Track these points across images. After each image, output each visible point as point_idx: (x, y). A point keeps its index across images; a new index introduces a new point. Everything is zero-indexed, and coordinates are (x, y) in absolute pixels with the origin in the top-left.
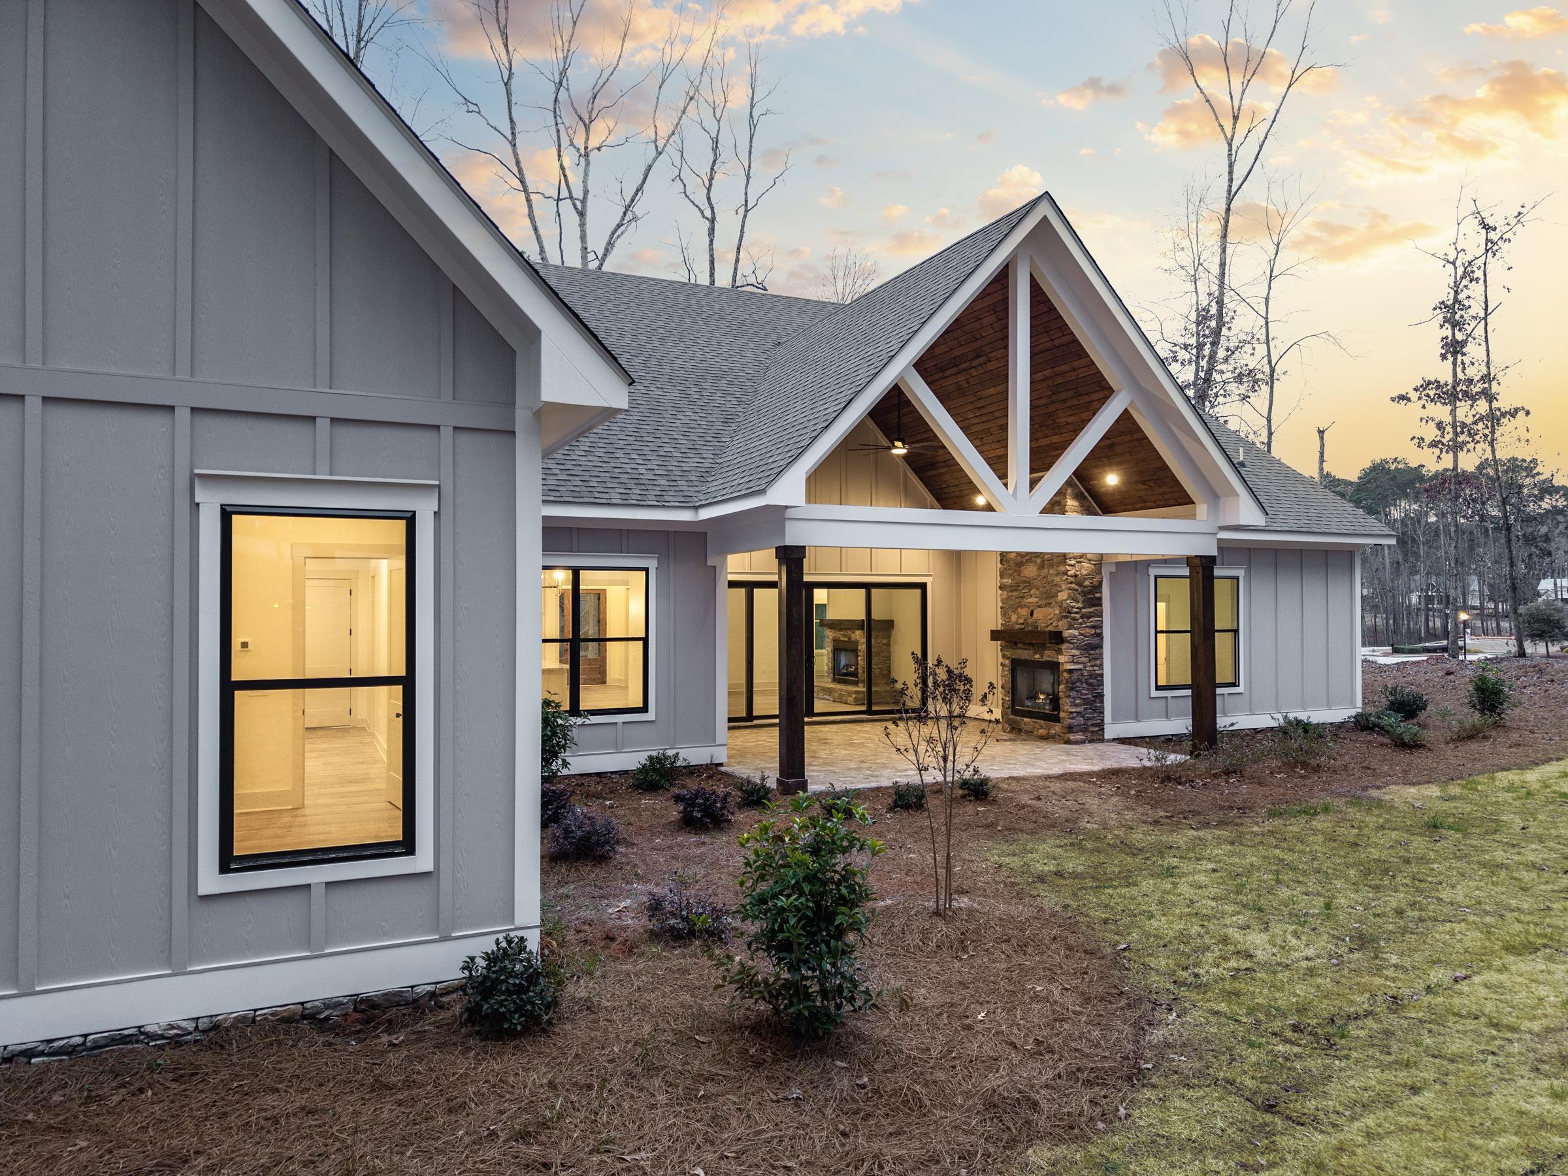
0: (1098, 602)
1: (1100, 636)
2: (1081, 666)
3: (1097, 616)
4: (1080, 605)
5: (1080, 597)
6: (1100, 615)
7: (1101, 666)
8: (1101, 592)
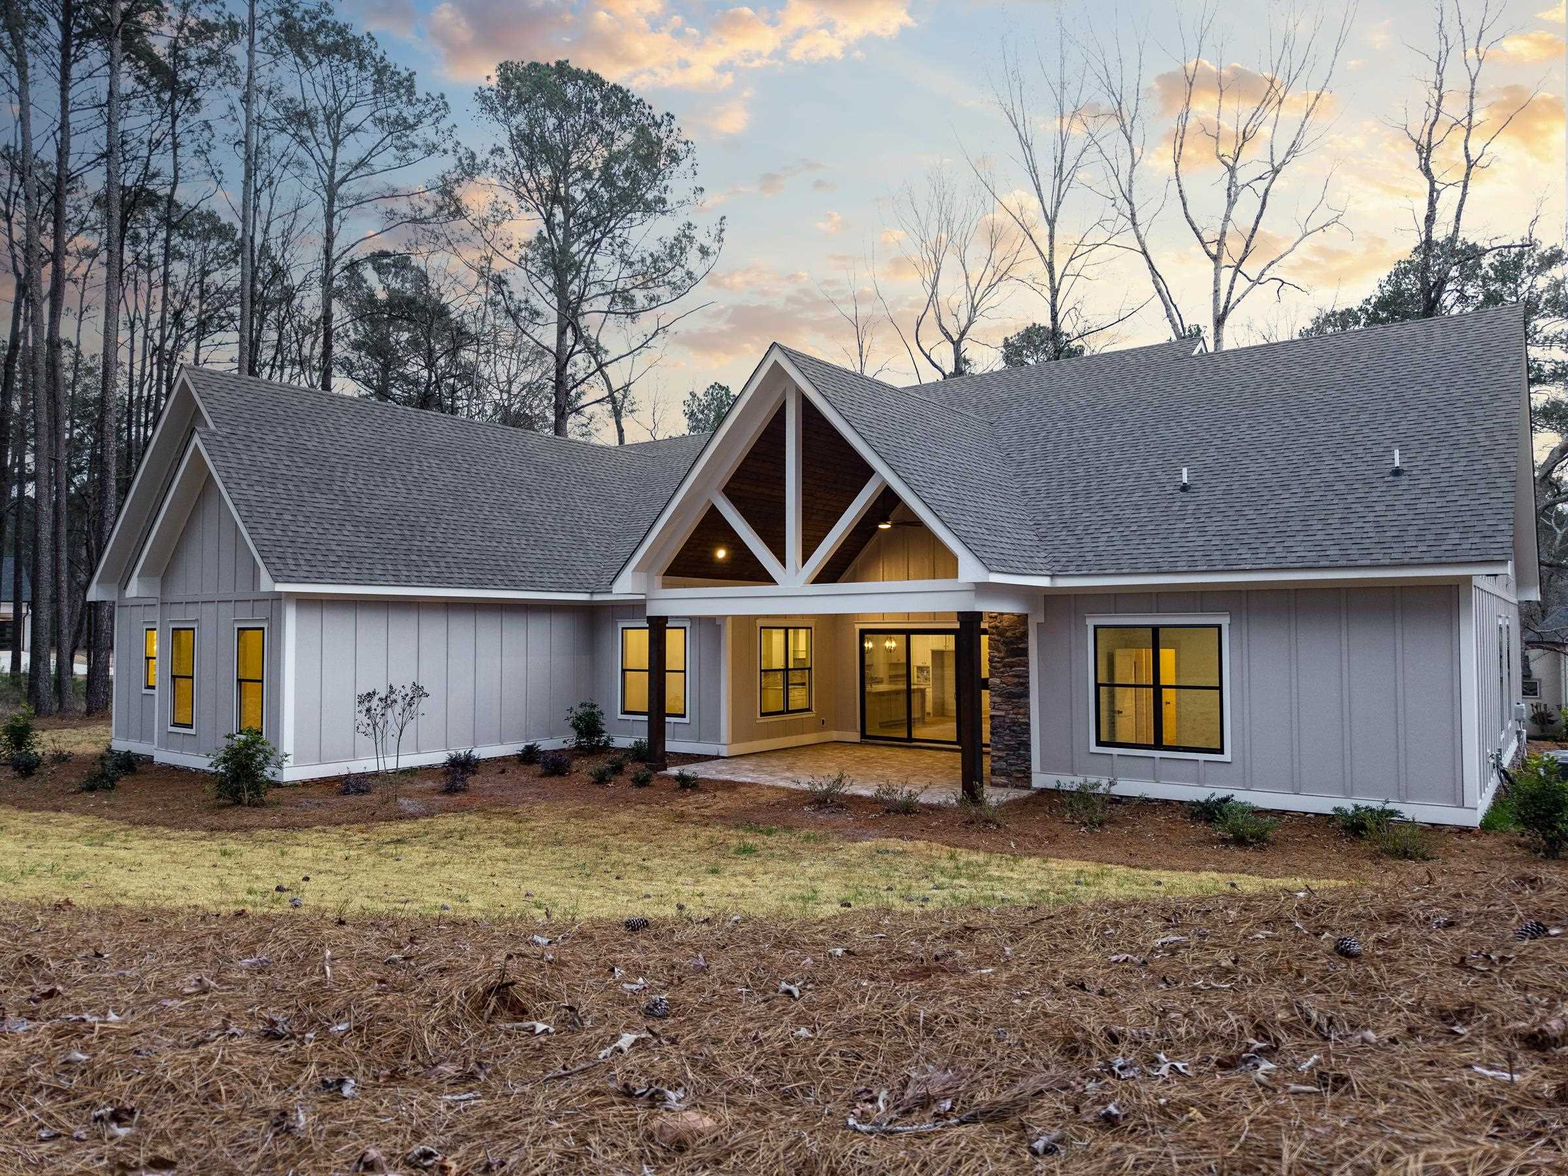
0: (1024, 652)
1: (1025, 685)
2: (1003, 713)
3: (1019, 665)
4: (1002, 655)
5: (1002, 648)
6: (1026, 664)
7: (1027, 715)
8: (1027, 642)
